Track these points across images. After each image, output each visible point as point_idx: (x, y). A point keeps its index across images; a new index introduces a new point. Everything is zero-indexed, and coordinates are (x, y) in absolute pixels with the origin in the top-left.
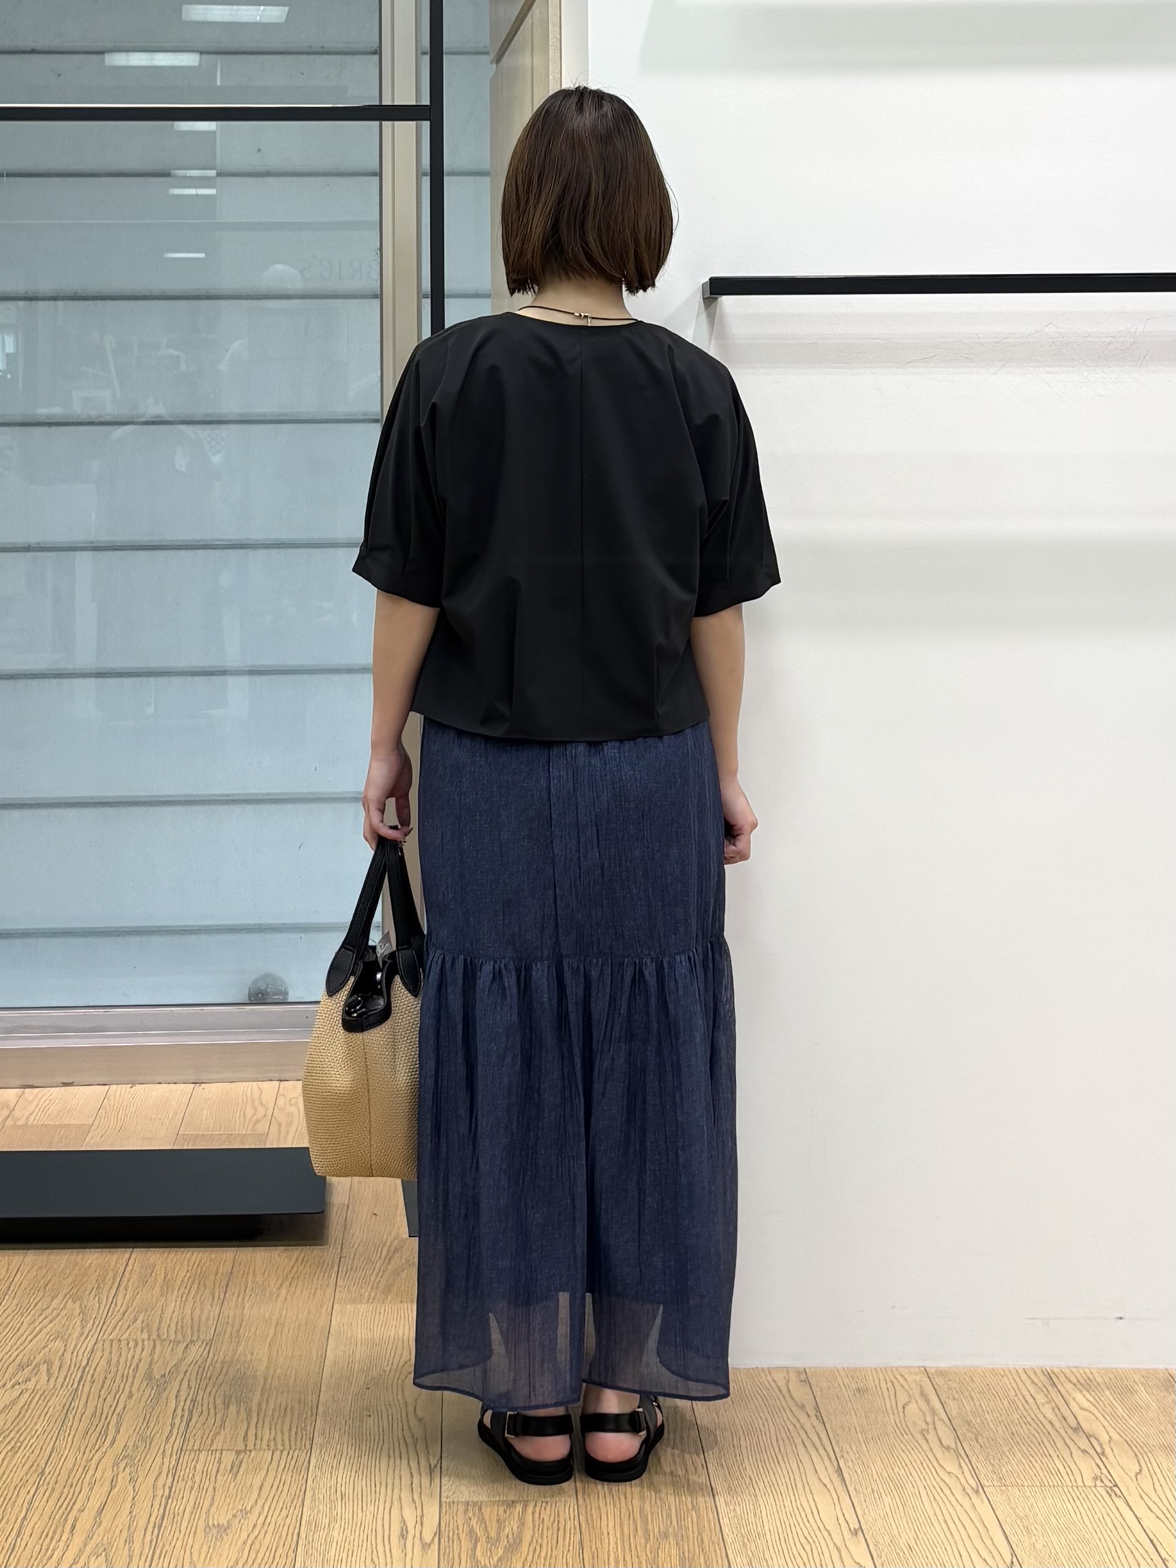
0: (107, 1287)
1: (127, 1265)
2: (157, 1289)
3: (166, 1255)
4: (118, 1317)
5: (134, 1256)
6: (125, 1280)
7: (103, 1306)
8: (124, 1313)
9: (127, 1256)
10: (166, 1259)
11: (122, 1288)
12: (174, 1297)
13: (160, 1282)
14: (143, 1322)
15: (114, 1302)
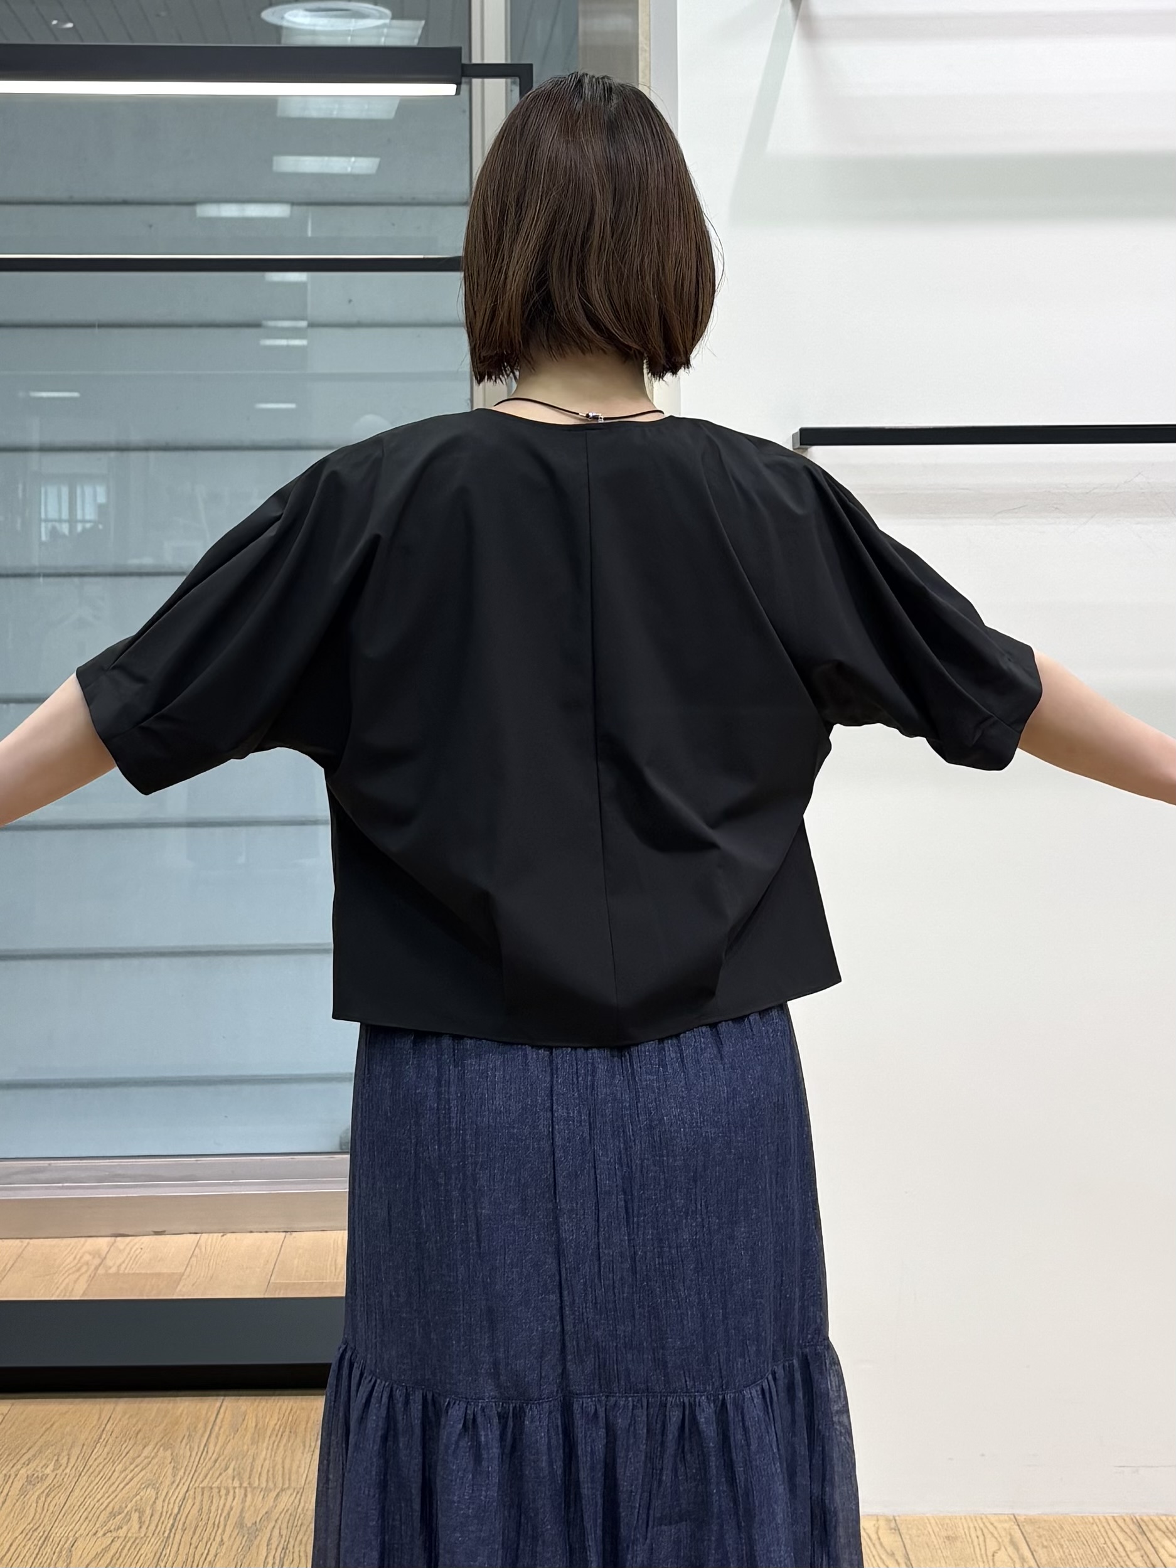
0: (198, 1435)
1: (219, 1412)
2: (249, 1435)
3: (256, 1404)
4: (210, 1464)
5: (225, 1404)
6: (217, 1428)
7: (194, 1454)
8: (216, 1461)
9: (218, 1404)
10: (258, 1406)
11: (213, 1436)
12: (265, 1445)
13: (251, 1430)
14: (234, 1470)
15: (206, 1449)
